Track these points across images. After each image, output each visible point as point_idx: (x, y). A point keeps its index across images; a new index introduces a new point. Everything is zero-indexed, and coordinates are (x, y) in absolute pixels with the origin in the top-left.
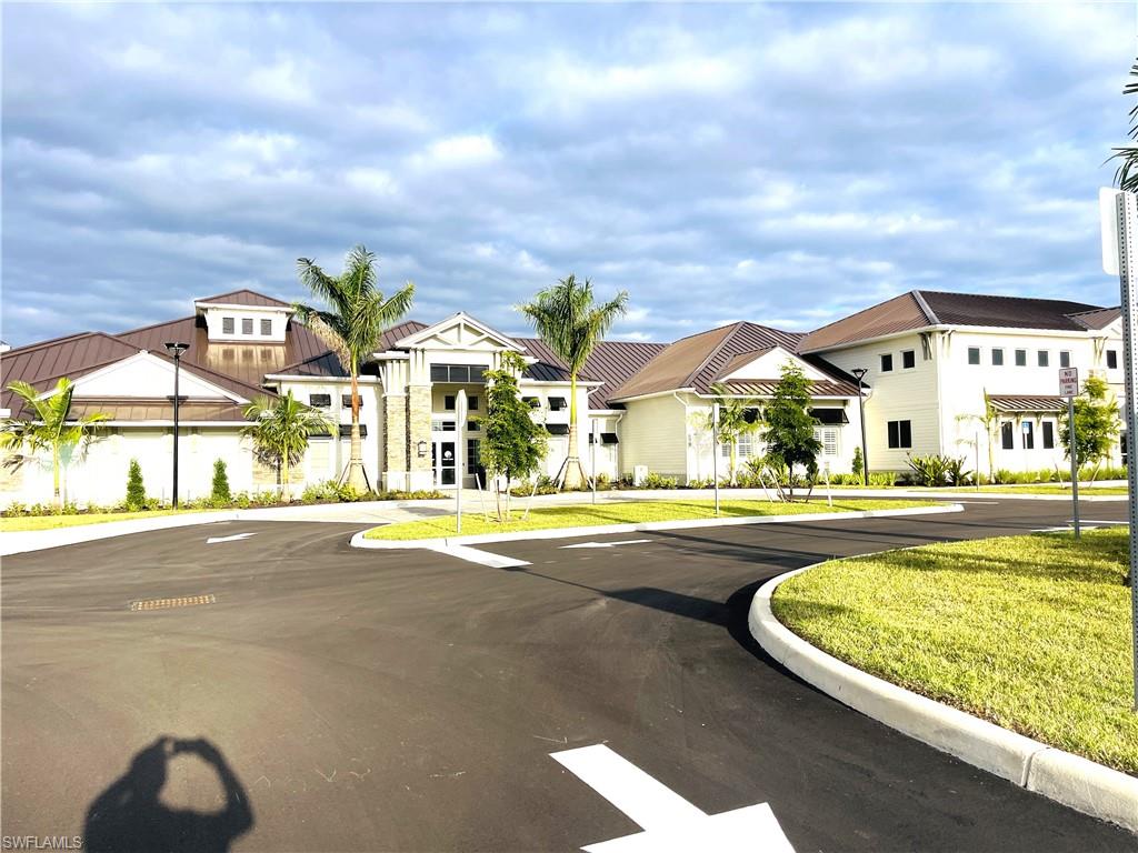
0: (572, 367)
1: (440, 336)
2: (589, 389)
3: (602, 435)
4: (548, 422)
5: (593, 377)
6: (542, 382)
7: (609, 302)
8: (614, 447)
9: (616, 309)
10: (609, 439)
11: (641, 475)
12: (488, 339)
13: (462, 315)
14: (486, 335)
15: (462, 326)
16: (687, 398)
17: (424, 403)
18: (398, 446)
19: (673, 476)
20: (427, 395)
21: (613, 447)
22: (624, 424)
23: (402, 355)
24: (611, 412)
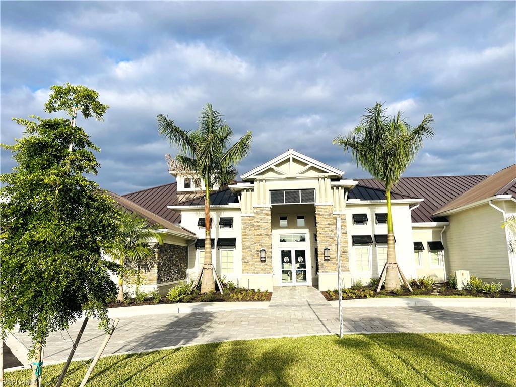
0: (386, 185)
1: (276, 169)
2: (411, 205)
3: (429, 243)
4: (377, 233)
5: (412, 195)
6: (368, 202)
7: (416, 127)
8: (442, 254)
9: (424, 133)
10: (435, 247)
11: (463, 279)
12: (313, 168)
13: (291, 151)
14: (310, 165)
15: (291, 160)
16: (504, 205)
17: (265, 220)
18: (249, 254)
19: (496, 280)
20: (267, 214)
21: (440, 253)
22: (448, 234)
23: (248, 185)
24: (435, 224)
